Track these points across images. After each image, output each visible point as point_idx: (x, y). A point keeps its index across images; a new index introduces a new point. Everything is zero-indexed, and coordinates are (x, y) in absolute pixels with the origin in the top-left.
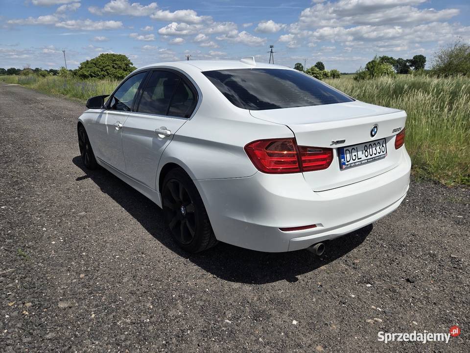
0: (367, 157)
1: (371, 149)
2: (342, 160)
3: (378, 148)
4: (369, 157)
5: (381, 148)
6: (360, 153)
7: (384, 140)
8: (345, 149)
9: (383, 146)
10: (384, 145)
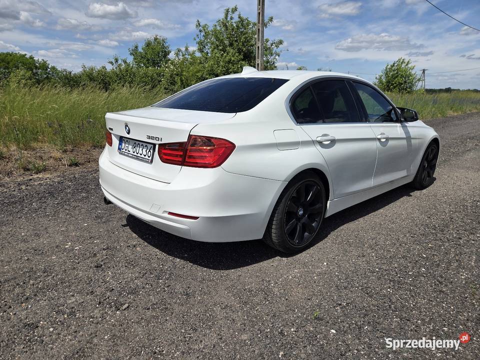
0: (134, 152)
1: (138, 148)
2: (120, 146)
3: (144, 150)
4: (135, 154)
5: (147, 151)
6: (130, 147)
7: (152, 146)
8: (123, 139)
9: (149, 151)
10: (152, 151)
